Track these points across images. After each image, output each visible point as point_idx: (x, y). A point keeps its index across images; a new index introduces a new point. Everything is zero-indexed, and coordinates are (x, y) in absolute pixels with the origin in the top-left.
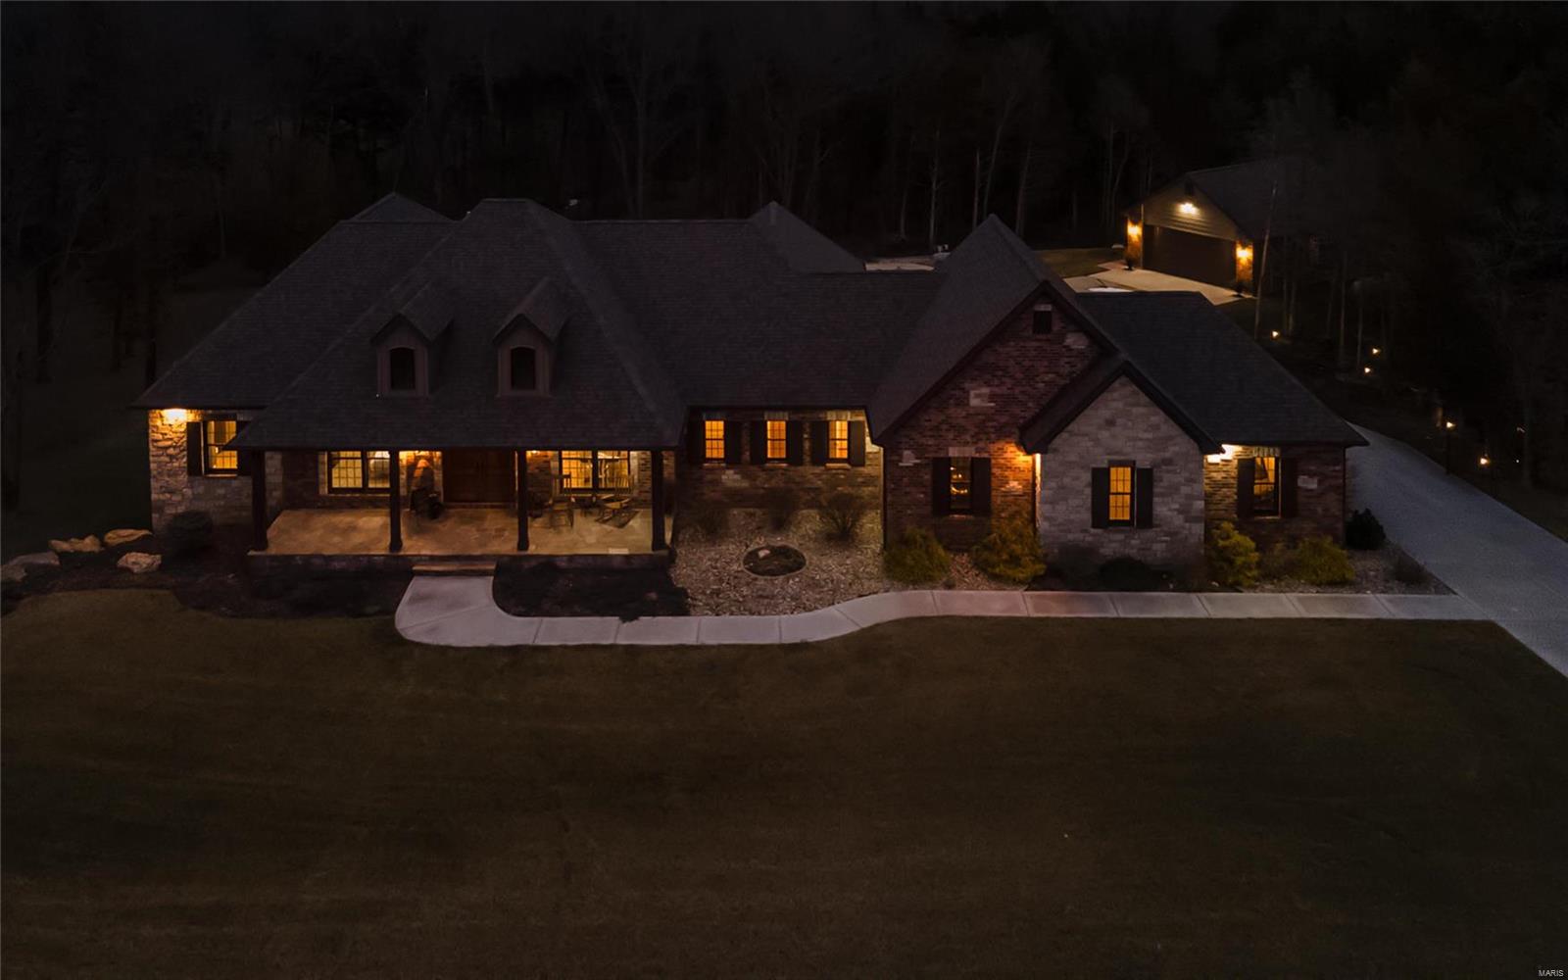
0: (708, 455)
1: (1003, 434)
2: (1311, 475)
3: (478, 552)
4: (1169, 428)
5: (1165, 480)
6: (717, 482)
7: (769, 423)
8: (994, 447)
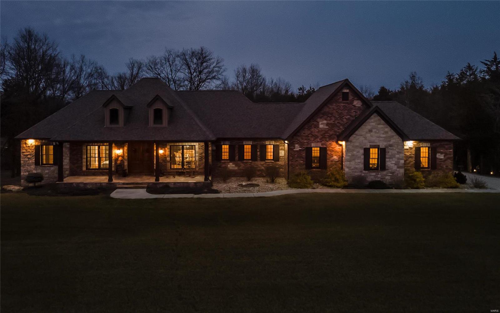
0: (223, 158)
1: (331, 138)
2: (442, 153)
3: (141, 182)
4: (391, 133)
5: (390, 152)
7: (245, 146)
8: (328, 143)
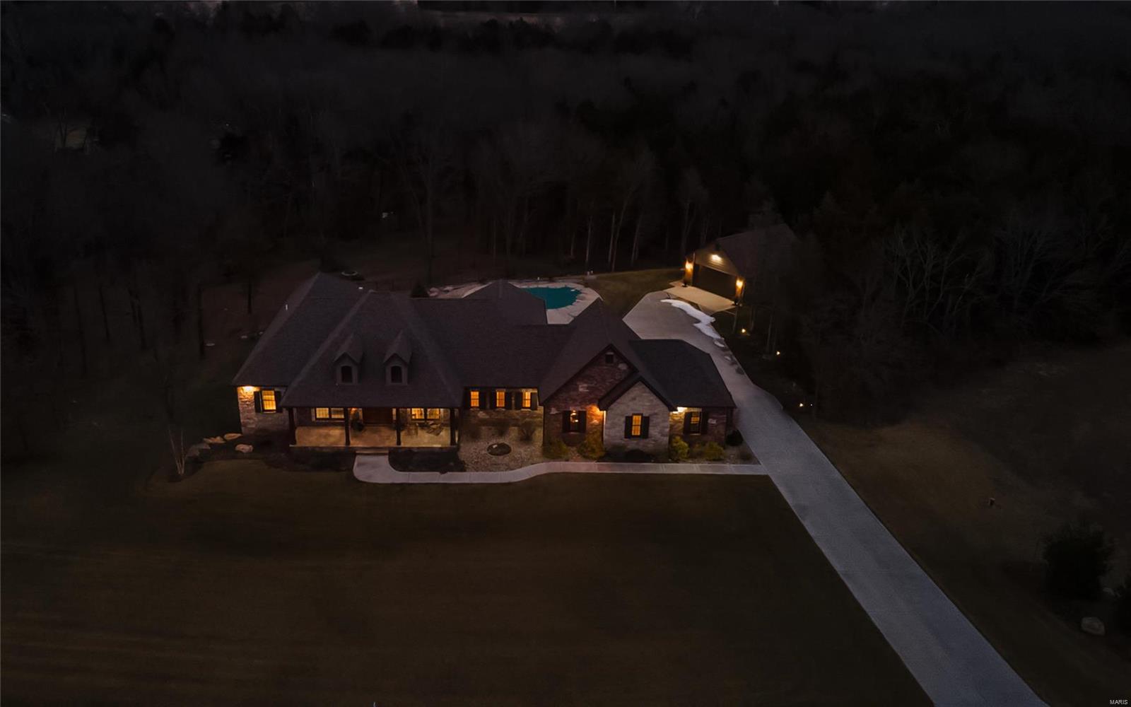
0: (472, 405)
1: (592, 402)
2: (714, 418)
3: (381, 446)
4: (657, 401)
5: (654, 421)
6: (475, 416)
7: (498, 393)
8: (588, 407)
